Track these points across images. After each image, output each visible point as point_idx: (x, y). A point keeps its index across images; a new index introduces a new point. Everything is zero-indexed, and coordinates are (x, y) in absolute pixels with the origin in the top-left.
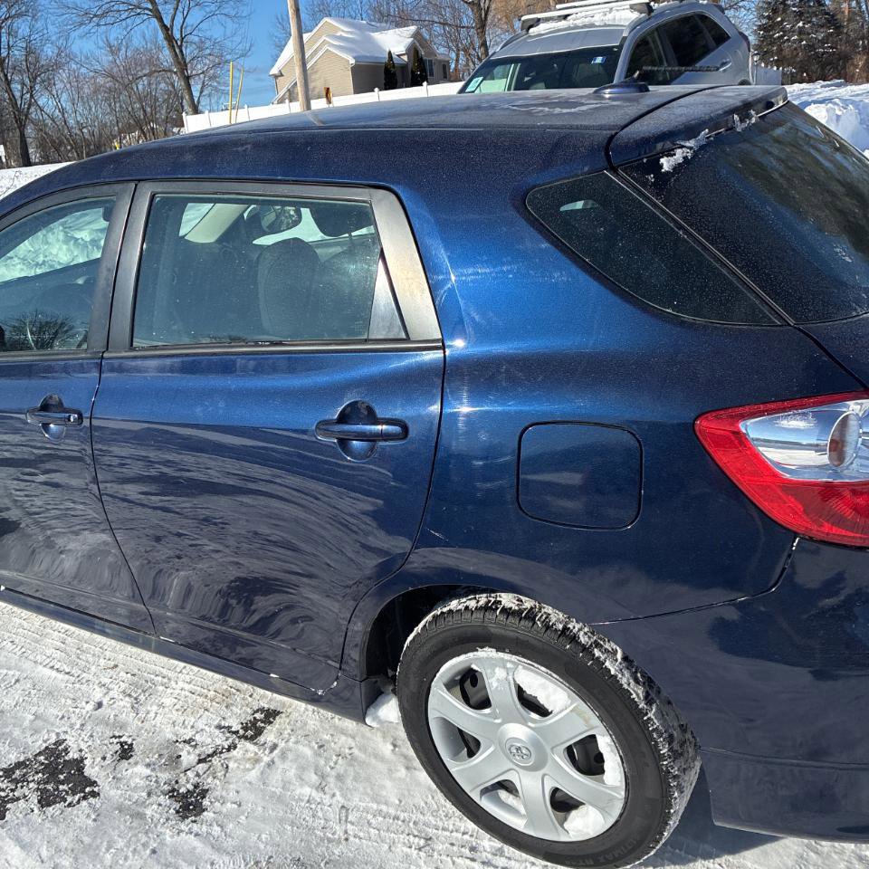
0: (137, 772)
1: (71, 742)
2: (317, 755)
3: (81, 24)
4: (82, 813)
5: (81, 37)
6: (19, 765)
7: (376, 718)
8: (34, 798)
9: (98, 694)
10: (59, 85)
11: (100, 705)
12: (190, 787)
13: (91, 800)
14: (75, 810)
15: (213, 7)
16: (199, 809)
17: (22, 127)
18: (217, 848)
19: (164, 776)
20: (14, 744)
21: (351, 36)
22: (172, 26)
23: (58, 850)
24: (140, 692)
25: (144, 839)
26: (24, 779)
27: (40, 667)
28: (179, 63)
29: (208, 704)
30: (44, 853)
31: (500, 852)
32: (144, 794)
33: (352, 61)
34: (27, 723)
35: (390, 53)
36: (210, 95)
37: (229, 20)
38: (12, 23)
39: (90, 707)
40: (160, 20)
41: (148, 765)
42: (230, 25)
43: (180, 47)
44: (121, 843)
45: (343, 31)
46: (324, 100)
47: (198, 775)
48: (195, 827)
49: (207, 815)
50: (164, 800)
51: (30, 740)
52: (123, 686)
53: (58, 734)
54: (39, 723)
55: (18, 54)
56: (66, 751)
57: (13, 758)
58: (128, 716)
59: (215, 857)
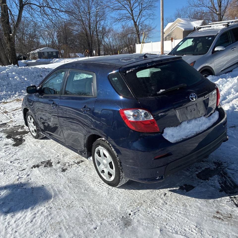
0: (59, 165)
1: (52, 160)
2: (85, 167)
3: (115, 22)
4: (49, 169)
5: (115, 25)
6: (44, 162)
7: (90, 159)
8: (44, 166)
9: (59, 155)
10: (110, 36)
11: (58, 156)
12: (65, 168)
13: (51, 168)
14: (48, 168)
15: (148, 17)
16: (65, 171)
17: (99, 46)
18: (64, 176)
19: (62, 166)
20: (44, 159)
21: (184, 23)
22: (136, 22)
23: (44, 172)
24: (65, 155)
25: (55, 173)
26: (43, 163)
27: (53, 150)
28: (137, 31)
29: (74, 158)
30: (42, 172)
31: (104, 183)
32: (58, 168)
33: (183, 30)
34: (47, 157)
35: (195, 27)
36: (146, 38)
37: (151, 20)
38: (100, 22)
39: (57, 156)
40: (134, 20)
41: (61, 165)
42: (151, 21)
43: (138, 27)
44: (52, 173)
45: (183, 22)
46: (171, 41)
47: (67, 167)
48: (63, 173)
49: (66, 172)
50: (61, 169)
51: (46, 159)
52: (63, 154)
53: (51, 159)
54: (49, 157)
55: (101, 29)
56: (51, 161)
57: (43, 161)
58: (62, 158)
59: (64, 177)
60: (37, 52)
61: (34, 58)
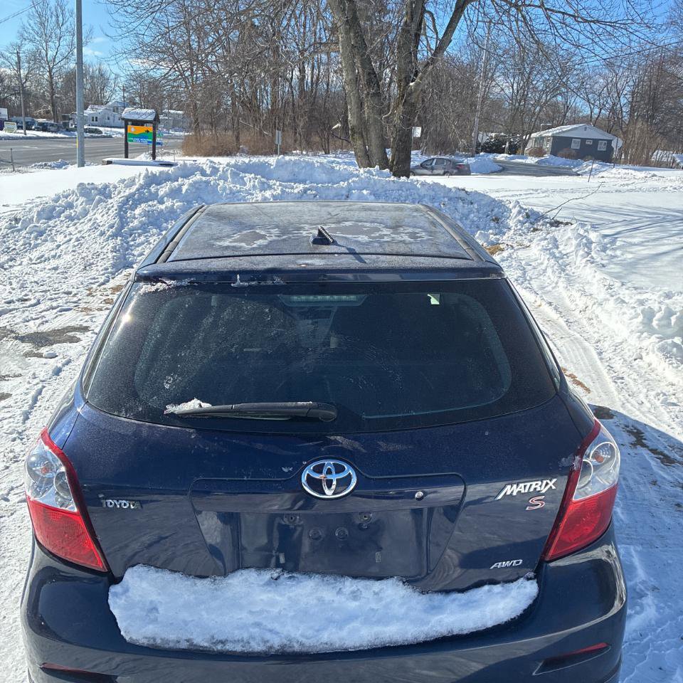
60: (550, 134)
61: (538, 152)
